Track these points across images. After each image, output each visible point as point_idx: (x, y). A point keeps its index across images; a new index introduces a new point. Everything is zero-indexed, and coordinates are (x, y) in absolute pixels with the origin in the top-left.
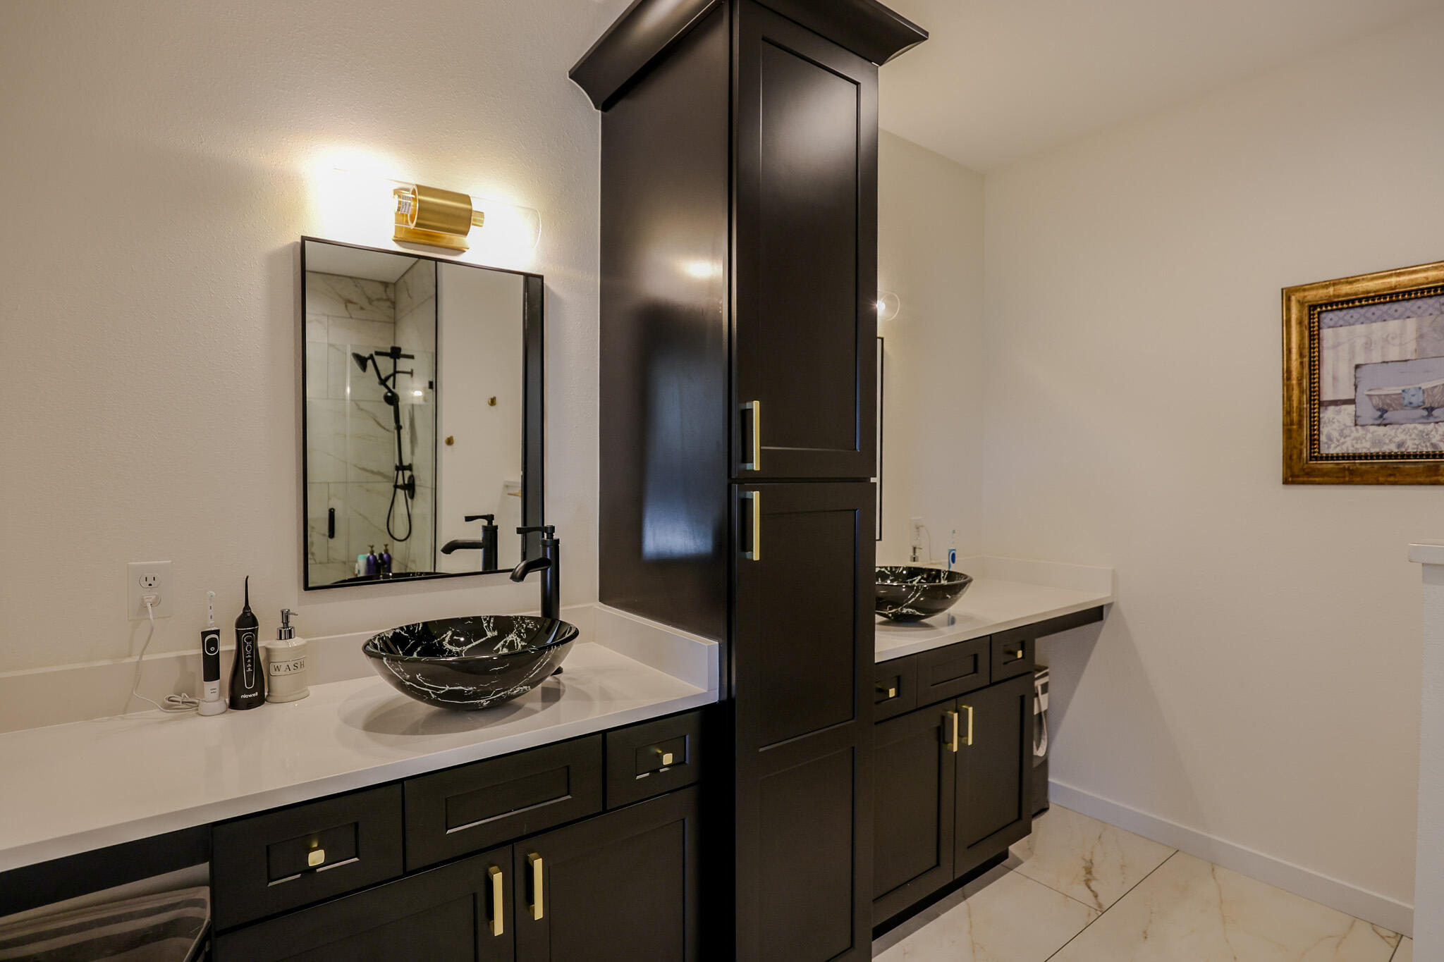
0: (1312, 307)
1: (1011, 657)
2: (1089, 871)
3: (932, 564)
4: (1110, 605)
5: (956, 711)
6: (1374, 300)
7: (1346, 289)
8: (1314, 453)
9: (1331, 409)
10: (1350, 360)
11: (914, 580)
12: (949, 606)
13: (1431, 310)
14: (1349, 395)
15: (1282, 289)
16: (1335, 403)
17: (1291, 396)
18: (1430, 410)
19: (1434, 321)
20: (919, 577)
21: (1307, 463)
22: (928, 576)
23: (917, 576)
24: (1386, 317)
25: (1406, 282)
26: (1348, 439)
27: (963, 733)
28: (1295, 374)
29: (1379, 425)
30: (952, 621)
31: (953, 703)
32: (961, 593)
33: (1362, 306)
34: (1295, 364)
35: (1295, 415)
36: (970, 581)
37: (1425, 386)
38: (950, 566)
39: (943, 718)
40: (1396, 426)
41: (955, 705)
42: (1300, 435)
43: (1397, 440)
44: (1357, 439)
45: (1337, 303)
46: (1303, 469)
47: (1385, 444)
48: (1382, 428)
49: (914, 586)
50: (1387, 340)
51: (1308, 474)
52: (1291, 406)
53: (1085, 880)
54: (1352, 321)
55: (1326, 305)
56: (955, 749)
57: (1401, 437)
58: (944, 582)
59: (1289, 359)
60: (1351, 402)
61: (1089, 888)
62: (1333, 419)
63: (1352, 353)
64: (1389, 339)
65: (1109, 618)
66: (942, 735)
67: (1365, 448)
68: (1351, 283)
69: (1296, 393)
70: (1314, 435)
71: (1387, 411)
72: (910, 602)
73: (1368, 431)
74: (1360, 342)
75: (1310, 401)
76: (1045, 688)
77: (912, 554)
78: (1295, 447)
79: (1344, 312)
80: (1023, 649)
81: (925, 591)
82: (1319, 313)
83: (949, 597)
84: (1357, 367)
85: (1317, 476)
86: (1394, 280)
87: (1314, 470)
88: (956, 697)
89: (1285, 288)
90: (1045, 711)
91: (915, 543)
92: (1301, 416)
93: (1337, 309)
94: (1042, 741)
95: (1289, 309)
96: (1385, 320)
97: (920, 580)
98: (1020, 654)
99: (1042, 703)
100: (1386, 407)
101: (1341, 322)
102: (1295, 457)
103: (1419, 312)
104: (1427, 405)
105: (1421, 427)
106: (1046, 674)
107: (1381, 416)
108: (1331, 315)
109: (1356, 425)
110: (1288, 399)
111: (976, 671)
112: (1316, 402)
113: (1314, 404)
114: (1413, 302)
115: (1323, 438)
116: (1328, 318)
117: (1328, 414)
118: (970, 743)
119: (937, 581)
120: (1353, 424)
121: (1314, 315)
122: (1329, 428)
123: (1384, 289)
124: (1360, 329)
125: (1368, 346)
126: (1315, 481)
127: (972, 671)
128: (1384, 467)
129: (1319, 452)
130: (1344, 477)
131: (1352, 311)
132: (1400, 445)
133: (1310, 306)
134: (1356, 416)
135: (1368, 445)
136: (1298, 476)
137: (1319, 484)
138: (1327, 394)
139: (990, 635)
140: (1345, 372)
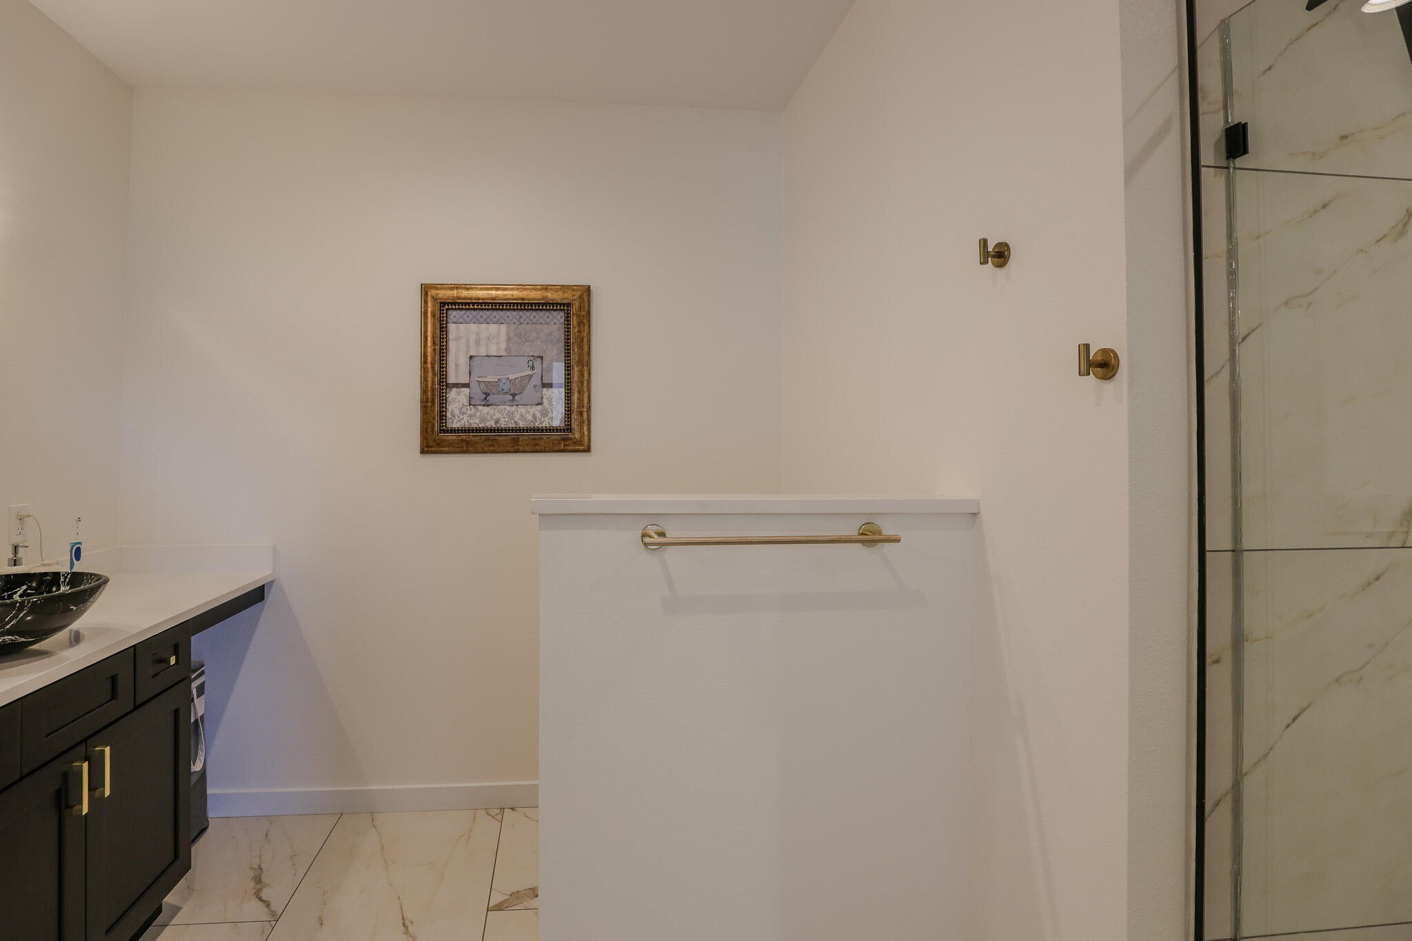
0: (443, 304)
1: (163, 666)
2: (258, 880)
3: (43, 565)
4: (272, 582)
5: (87, 758)
6: (482, 306)
7: (465, 293)
8: (443, 426)
9: (454, 390)
10: (466, 352)
11: (16, 593)
12: (74, 619)
13: (515, 320)
14: (464, 380)
15: (422, 285)
16: (457, 385)
17: (427, 378)
18: (514, 395)
19: (516, 329)
20: (25, 587)
21: (438, 435)
22: (39, 586)
23: (23, 586)
24: (489, 320)
25: (501, 296)
26: (465, 415)
27: (96, 784)
28: (429, 359)
29: (484, 405)
30: (77, 639)
31: (82, 749)
32: (91, 600)
33: (474, 309)
34: (429, 350)
35: (429, 393)
36: (106, 581)
37: (512, 377)
38: (72, 565)
39: (65, 776)
40: (494, 407)
41: (84, 750)
42: (433, 411)
43: (495, 417)
44: (470, 416)
45: (459, 303)
46: (435, 440)
47: (488, 420)
48: (486, 407)
49: (17, 602)
50: (489, 339)
51: (439, 445)
52: (427, 385)
53: (255, 893)
54: (468, 320)
55: (451, 304)
56: (85, 810)
57: (498, 415)
58: (64, 589)
59: (425, 346)
60: (466, 385)
61: (260, 899)
62: (456, 398)
63: (468, 347)
64: (491, 338)
65: (271, 597)
66: (64, 797)
67: (475, 423)
68: (468, 289)
69: (430, 374)
70: (443, 411)
71: (489, 395)
72: (8, 627)
73: (477, 410)
74: (473, 338)
75: (440, 382)
76: (201, 690)
77: (11, 556)
78: (430, 422)
79: (463, 312)
80: (176, 653)
81: (34, 608)
82: (447, 310)
83: (74, 608)
84: (471, 357)
85: (445, 446)
86: (494, 293)
87: (442, 441)
88: (85, 740)
89: (425, 284)
90: (202, 717)
91: (16, 540)
92: (433, 395)
93: (458, 309)
94: (200, 752)
95: (426, 302)
96: (488, 323)
97: (25, 591)
98: (173, 660)
99: (199, 706)
100: (488, 392)
101: (461, 320)
102: (429, 430)
103: (508, 320)
104: (512, 392)
105: (508, 408)
106: (203, 673)
107: (485, 399)
108: (455, 313)
109: (470, 405)
110: (424, 379)
111: (114, 696)
112: (444, 383)
113: (443, 386)
114: (504, 312)
115: (449, 415)
116: (453, 315)
117: (452, 394)
118: (107, 793)
119: (54, 589)
120: (468, 404)
121: (443, 310)
122: (453, 406)
123: (488, 299)
124: (473, 327)
125: (478, 342)
126: (443, 450)
127: (109, 697)
128: (488, 439)
129: (446, 426)
130: (463, 447)
131: (468, 312)
132: (497, 422)
133: (441, 303)
134: (470, 398)
135: (477, 421)
136: (431, 447)
137: (446, 453)
138: (452, 379)
139: (134, 646)
140: (463, 360)
